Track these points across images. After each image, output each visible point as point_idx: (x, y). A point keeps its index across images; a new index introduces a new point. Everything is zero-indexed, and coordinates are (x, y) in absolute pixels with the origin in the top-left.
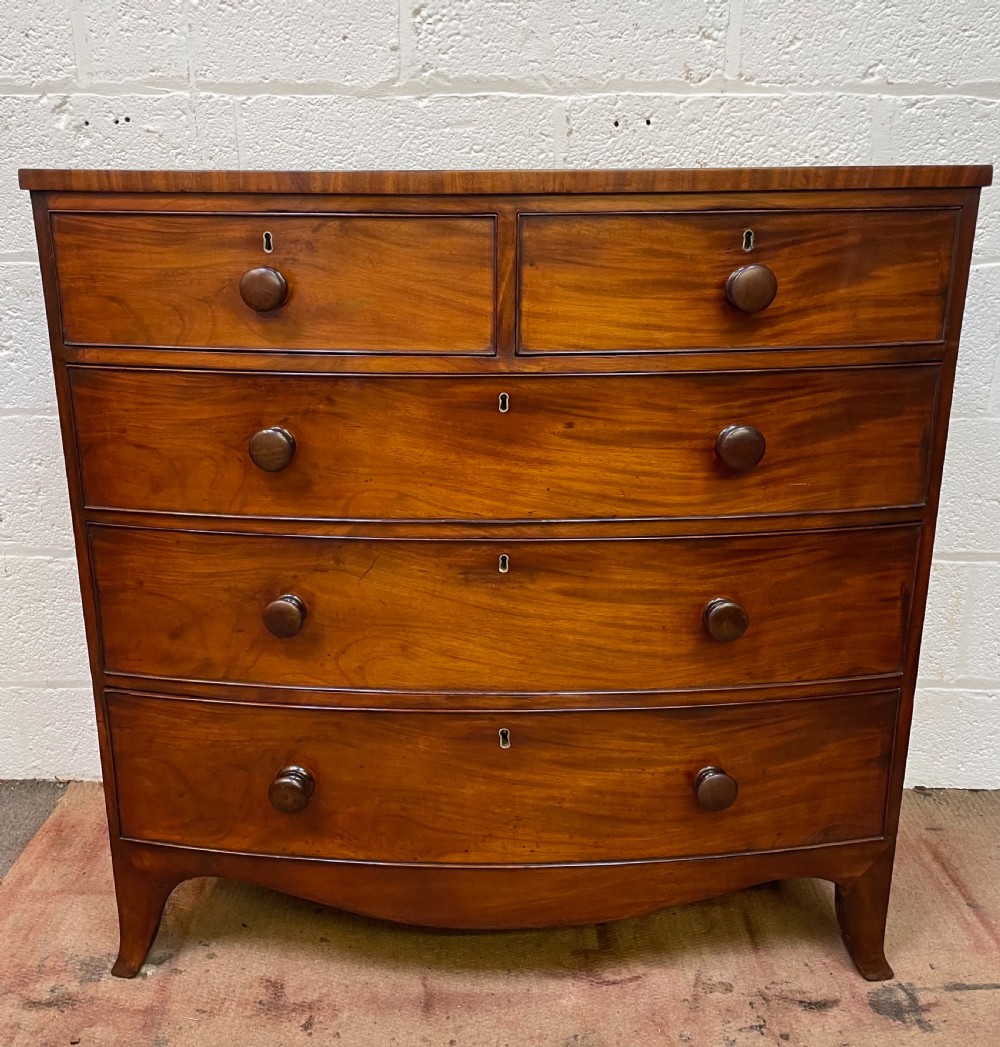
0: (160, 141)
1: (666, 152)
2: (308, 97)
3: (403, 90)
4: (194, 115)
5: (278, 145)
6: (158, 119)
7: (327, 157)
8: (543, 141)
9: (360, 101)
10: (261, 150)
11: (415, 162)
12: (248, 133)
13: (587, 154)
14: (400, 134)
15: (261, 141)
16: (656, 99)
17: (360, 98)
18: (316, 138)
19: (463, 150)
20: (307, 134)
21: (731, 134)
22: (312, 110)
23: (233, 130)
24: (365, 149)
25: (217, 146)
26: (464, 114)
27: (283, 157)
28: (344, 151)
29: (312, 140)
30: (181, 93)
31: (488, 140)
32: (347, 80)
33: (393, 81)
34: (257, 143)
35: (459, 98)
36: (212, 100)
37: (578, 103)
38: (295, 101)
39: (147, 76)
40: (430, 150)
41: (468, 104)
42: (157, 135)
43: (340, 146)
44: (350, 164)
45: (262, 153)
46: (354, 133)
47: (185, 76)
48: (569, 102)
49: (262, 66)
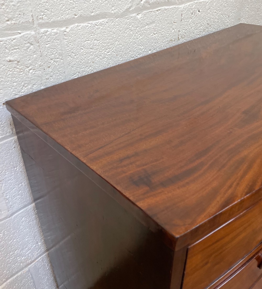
0: (18, 65)
1: (202, 22)
2: (95, 22)
3: (133, 12)
4: (38, 44)
5: (82, 51)
6: (16, 52)
7: (104, 51)
8: (174, 25)
9: (117, 20)
10: (75, 56)
11: (135, 44)
12: (68, 48)
13: (184, 27)
14: (131, 33)
15: (74, 51)
16: (203, 3)
17: (117, 18)
18: (99, 43)
19: (151, 34)
20: (95, 42)
21: (215, 12)
22: (97, 29)
23: (60, 48)
24: (119, 43)
25: (51, 59)
26: (153, 19)
27: (85, 56)
28: (110, 46)
29: (98, 44)
30: (29, 32)
31: (159, 28)
32: (113, 10)
33: (130, 8)
34: (72, 52)
35: (151, 11)
36: (48, 33)
37: (185, 8)
38: (90, 25)
39: (5, 25)
40: (141, 37)
41: (154, 14)
42: (16, 62)
43: (109, 44)
44: (112, 52)
45: (75, 57)
46: (115, 36)
47: (31, 21)
48: (183, 8)
49: (74, 8)
